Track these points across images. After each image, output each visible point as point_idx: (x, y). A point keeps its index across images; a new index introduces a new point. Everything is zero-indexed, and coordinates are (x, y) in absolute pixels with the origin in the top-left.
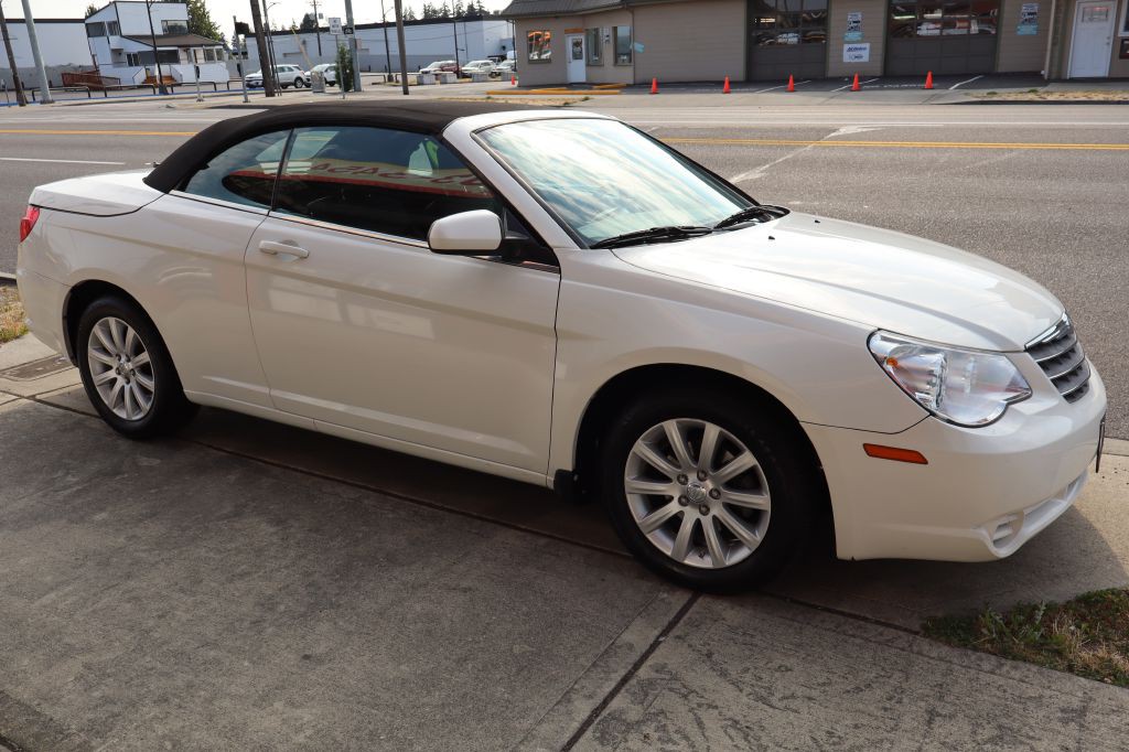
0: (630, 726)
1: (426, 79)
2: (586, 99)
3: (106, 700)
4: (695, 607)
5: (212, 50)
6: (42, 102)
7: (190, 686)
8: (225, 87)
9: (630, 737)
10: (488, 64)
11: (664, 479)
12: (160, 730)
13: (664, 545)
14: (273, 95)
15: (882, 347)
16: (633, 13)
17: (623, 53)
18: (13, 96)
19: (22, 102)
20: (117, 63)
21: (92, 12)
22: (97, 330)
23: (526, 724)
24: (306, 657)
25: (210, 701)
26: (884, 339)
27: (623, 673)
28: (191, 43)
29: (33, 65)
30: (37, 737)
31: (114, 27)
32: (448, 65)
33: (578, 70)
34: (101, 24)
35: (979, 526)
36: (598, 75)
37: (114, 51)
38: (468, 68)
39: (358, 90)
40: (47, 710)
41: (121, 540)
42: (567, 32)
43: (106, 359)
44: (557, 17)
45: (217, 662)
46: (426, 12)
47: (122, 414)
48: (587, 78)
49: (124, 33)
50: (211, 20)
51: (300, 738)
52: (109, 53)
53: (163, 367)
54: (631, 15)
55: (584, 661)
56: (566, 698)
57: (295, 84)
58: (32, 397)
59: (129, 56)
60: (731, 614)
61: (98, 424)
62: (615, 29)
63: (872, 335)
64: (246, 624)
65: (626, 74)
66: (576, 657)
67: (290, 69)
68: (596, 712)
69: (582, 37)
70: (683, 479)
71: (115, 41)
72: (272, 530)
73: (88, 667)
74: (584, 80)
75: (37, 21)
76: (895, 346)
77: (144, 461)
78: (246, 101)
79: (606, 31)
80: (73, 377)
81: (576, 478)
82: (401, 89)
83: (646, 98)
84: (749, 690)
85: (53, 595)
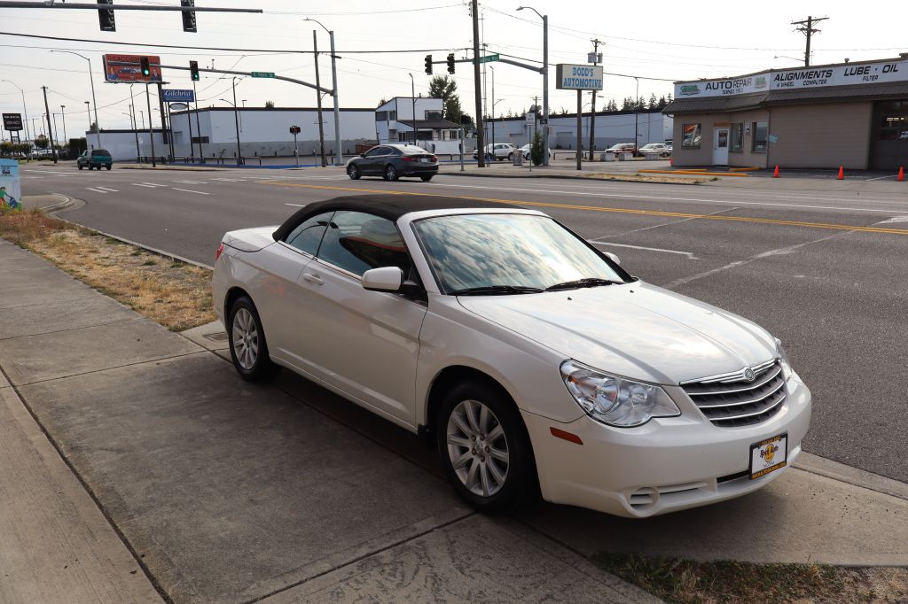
0: (379, 564)
1: (608, 157)
2: (715, 179)
3: (152, 500)
4: (470, 518)
5: (455, 132)
6: (337, 165)
7: (191, 502)
8: (458, 158)
9: (375, 569)
10: (661, 146)
11: (466, 437)
12: (166, 517)
13: (463, 478)
14: (483, 166)
15: (569, 369)
16: (769, 111)
17: (759, 141)
18: (319, 160)
19: (324, 164)
20: (392, 139)
21: (383, 103)
22: (238, 315)
23: (329, 552)
24: (252, 500)
25: (194, 510)
26: (574, 366)
27: (399, 540)
28: (442, 126)
29: (334, 139)
30: (115, 509)
31: (394, 115)
32: (629, 146)
33: (721, 156)
34: (385, 112)
35: (620, 492)
36: (738, 159)
37: (391, 130)
38: (645, 149)
39: (546, 165)
40: (126, 499)
41: (207, 430)
42: (715, 125)
43: (240, 332)
44: (708, 114)
45: (210, 494)
46: (626, 104)
47: (243, 365)
48: (729, 162)
49: (400, 118)
50: (462, 109)
51: (222, 535)
52: (387, 132)
53: (261, 340)
54: (768, 114)
55: (384, 531)
56: (360, 546)
57: (508, 158)
58: (213, 351)
59: (400, 134)
60: (485, 524)
61: (234, 369)
62: (755, 124)
63: (565, 362)
64: (235, 480)
65: (761, 161)
66: (381, 528)
67: (506, 147)
68: (368, 555)
69: (728, 130)
70: (474, 437)
71: (393, 125)
72: (281, 438)
73: (153, 484)
74: (726, 163)
75: (341, 110)
76: (576, 369)
77: (245, 393)
78: (462, 170)
79: (748, 126)
80: (226, 344)
81: (428, 430)
82: (575, 164)
83: (768, 181)
84: (458, 562)
85: (159, 450)
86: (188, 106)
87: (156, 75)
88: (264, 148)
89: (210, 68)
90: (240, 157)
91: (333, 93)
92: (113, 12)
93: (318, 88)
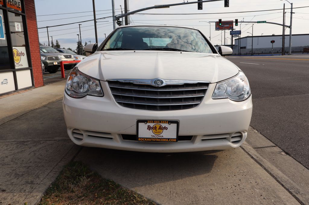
86: (238, 36)
87: (231, 27)
88: (266, 50)
89: (242, 21)
90: (252, 53)
91: (290, 27)
92: (202, 3)
93: (284, 25)
